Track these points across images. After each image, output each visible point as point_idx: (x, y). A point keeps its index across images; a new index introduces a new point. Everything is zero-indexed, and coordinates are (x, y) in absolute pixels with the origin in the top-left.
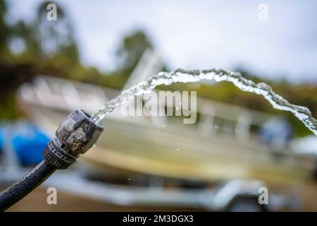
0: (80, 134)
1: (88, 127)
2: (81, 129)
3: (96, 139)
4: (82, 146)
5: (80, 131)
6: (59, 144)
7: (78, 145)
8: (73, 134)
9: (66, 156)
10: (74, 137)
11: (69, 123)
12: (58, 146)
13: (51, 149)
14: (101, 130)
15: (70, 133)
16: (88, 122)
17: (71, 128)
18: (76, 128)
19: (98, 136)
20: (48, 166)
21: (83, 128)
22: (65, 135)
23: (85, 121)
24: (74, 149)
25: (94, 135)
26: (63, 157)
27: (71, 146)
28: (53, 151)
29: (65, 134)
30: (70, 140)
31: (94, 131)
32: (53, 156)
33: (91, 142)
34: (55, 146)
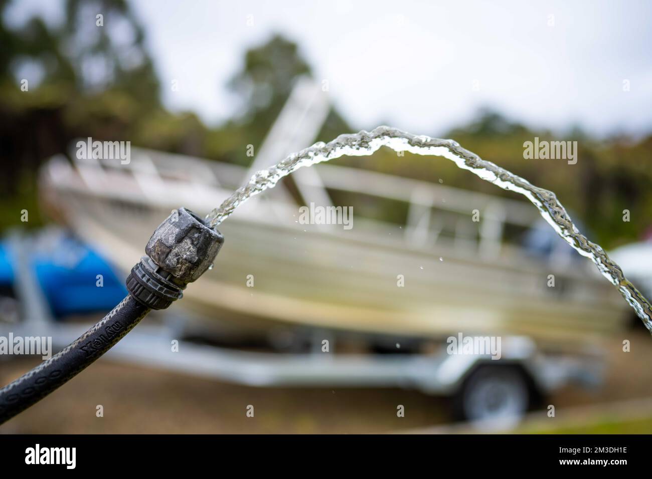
0: (187, 250)
1: (198, 238)
2: (188, 241)
3: (214, 258)
4: (190, 269)
5: (187, 244)
6: (152, 267)
7: (184, 267)
8: (176, 250)
9: (166, 286)
10: (177, 255)
11: (167, 232)
12: (151, 271)
13: (140, 276)
14: (220, 241)
15: (170, 248)
16: (199, 230)
17: (171, 240)
18: (179, 240)
19: (216, 252)
20: (137, 303)
21: (190, 238)
22: (163, 253)
23: (194, 228)
24: (178, 274)
25: (210, 251)
26: (161, 289)
27: (174, 269)
28: (144, 280)
29: (161, 252)
30: (172, 260)
31: (209, 244)
32: (144, 288)
33: (206, 263)
34: (147, 271)
